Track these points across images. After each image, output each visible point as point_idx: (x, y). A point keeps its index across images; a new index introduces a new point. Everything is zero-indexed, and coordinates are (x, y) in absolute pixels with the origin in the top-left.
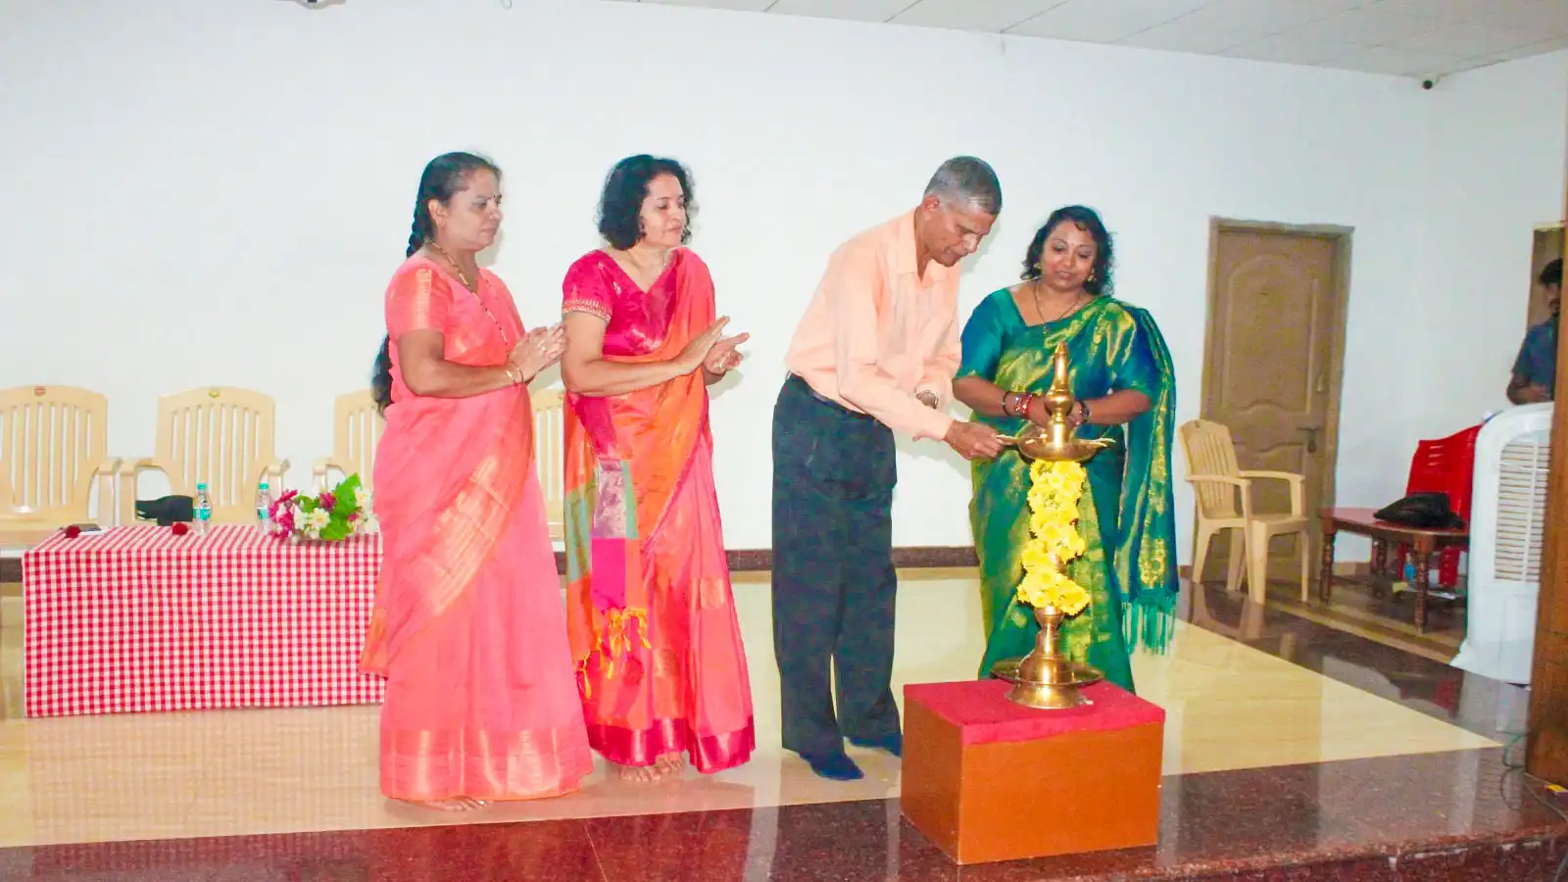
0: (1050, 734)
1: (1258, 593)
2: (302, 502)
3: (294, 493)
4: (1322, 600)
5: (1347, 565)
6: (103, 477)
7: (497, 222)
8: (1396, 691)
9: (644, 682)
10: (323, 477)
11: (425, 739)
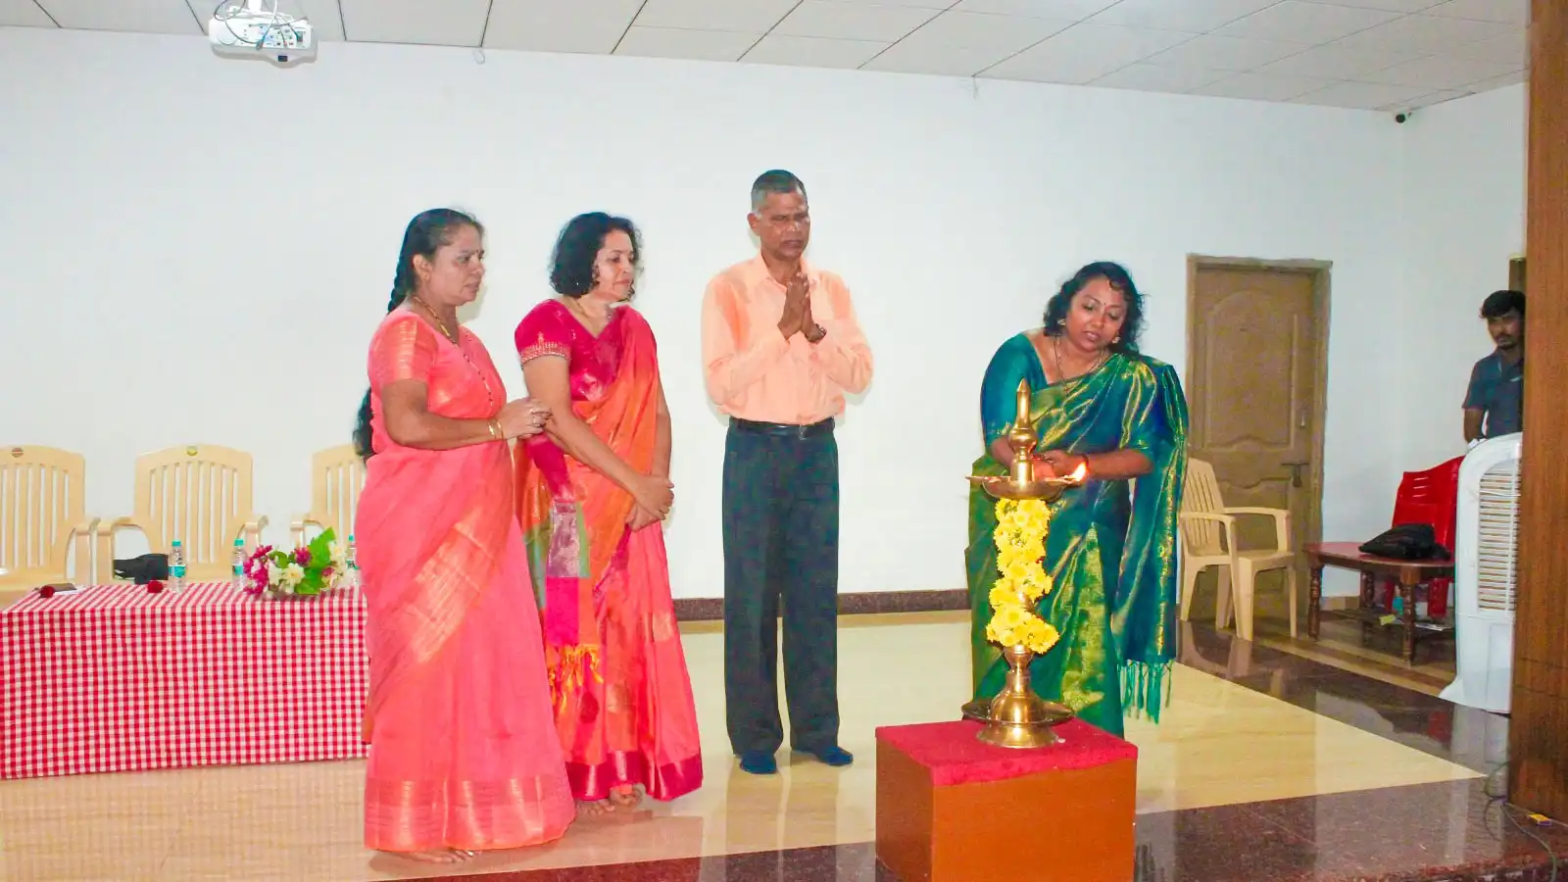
0: (1020, 773)
1: (1245, 630)
2: (277, 557)
3: (269, 548)
4: (1311, 635)
5: (1335, 599)
6: (81, 537)
7: (479, 277)
8: (1389, 726)
9: (599, 717)
10: (301, 533)
11: (407, 789)
